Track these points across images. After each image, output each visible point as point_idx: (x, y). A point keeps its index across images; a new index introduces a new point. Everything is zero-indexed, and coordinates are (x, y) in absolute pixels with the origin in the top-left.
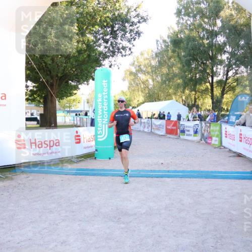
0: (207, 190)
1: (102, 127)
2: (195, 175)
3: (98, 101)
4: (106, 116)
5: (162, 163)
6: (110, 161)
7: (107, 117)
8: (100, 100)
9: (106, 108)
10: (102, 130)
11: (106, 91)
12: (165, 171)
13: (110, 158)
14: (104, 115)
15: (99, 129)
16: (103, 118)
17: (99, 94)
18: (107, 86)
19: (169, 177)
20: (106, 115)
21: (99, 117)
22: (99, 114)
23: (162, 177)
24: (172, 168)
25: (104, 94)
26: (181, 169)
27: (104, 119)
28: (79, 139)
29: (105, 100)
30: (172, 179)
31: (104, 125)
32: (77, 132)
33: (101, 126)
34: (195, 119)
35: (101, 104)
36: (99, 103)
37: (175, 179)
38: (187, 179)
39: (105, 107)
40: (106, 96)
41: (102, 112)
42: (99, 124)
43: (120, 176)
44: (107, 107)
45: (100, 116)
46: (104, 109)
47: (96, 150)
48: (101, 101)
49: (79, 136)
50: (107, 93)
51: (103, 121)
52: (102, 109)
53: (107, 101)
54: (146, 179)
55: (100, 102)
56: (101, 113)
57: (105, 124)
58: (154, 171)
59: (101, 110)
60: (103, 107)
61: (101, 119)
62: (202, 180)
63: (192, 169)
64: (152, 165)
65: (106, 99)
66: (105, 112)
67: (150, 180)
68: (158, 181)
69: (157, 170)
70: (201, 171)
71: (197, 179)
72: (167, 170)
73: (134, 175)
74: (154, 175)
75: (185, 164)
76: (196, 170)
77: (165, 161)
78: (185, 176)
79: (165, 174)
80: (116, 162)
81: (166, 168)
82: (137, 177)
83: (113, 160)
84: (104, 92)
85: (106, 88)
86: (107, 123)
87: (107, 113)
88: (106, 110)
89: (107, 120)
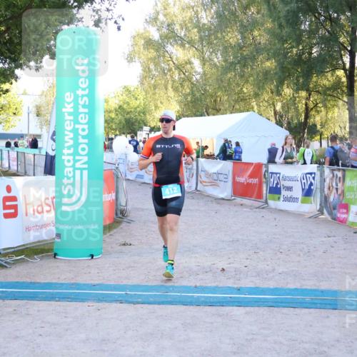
0: (338, 341)
1: (74, 176)
2: (308, 299)
3: (64, 110)
4: (83, 149)
5: (223, 270)
6: (92, 262)
7: (86, 152)
8: (68, 109)
9: (83, 130)
10: (73, 185)
11: (84, 86)
12: (230, 290)
13: (92, 256)
14: (80, 147)
15: (65, 181)
16: (76, 153)
17: (68, 94)
19: (240, 303)
20: (85, 146)
21: (66, 151)
22: (66, 145)
23: (222, 303)
24: (247, 283)
25: (80, 92)
26: (272, 285)
27: (77, 158)
28: (15, 207)
29: (81, 110)
30: (248, 309)
31: (78, 173)
32: (9, 189)
33: (70, 175)
35: (72, 118)
36: (67, 117)
37: (256, 309)
38: (285, 310)
39: (80, 127)
40: (86, 99)
41: (75, 139)
42: (66, 169)
43: (116, 301)
44: (86, 127)
45: (69, 148)
46: (80, 132)
47: (58, 235)
48: (72, 110)
49: (14, 199)
50: (87, 92)
51: (75, 161)
52: (75, 131)
53: (86, 110)
54: (182, 308)
55: (70, 114)
56: (71, 142)
57: (82, 170)
58: (204, 289)
59: (71, 135)
60: (77, 126)
61: (71, 158)
62: (323, 312)
63: (297, 285)
64: (198, 274)
65: (84, 106)
66: (81, 140)
67: (192, 310)
68: (214, 315)
69: (209, 285)
70: (322, 292)
71: (312, 310)
72: (236, 286)
73: (151, 299)
74: (203, 299)
75: (280, 271)
76: (309, 288)
77: (230, 264)
78: (282, 302)
79: (230, 297)
80: (108, 265)
81: (232, 281)
82: (159, 303)
83: (99, 260)
84: (80, 89)
85: (86, 78)
86: (86, 166)
87: (86, 141)
88: (85, 133)
89: (86, 159)
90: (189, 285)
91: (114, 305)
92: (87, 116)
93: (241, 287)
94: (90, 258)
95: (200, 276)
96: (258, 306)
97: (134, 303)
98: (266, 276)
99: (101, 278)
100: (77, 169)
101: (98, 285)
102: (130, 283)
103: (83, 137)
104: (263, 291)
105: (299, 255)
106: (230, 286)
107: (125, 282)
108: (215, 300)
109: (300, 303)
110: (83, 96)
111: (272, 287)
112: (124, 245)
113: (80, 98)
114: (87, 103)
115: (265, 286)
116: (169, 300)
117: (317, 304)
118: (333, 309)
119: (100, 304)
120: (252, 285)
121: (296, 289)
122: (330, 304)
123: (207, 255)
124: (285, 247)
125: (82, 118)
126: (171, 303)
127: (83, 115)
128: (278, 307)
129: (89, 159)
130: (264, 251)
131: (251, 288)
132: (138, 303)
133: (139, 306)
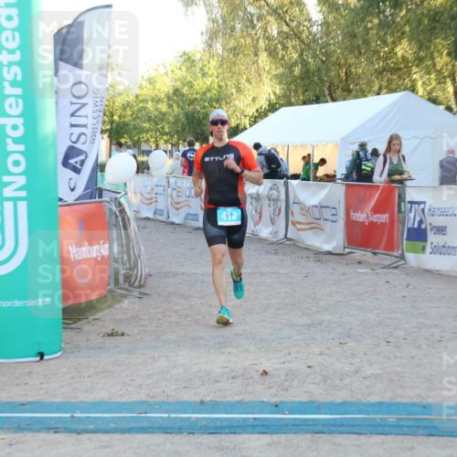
1: (2, 213)
2: (391, 419)
4: (17, 163)
5: (265, 373)
7: (21, 168)
9: (15, 127)
11: (12, 45)
13: (42, 355)
14: (11, 158)
18: (15, 23)
24: (297, 394)
25: (4, 58)
26: (340, 397)
27: (6, 179)
29: (9, 90)
30: (275, 437)
31: (9, 206)
34: (397, 177)
37: (291, 436)
38: (341, 439)
39: (9, 122)
40: (16, 69)
43: (49, 429)
44: (19, 121)
46: (9, 131)
50: (17, 57)
53: (19, 91)
54: (160, 438)
57: (15, 200)
58: (215, 406)
60: (3, 121)
62: (408, 441)
63: (387, 398)
64: (217, 382)
65: (14, 84)
66: (12, 147)
68: (209, 448)
69: (229, 399)
70: (424, 407)
71: (389, 437)
72: (274, 400)
73: (112, 425)
74: (204, 423)
75: (368, 373)
76: (404, 401)
77: (284, 363)
78: (342, 425)
79: (255, 419)
80: (65, 370)
81: (273, 391)
82: (123, 431)
83: (53, 362)
84: (4, 52)
85: (13, 30)
86: (23, 194)
87: (21, 148)
88: (19, 133)
89: (22, 180)
90: (193, 400)
91: (42, 435)
92: (20, 101)
93: (282, 402)
94: (38, 358)
95: (219, 386)
96: (296, 433)
97: (79, 432)
98: (338, 382)
99: (41, 392)
100: (8, 199)
101: (29, 403)
102: (90, 398)
103: (16, 141)
104: (319, 408)
105: (419, 347)
106: (265, 400)
107: (82, 397)
108: (225, 424)
109: (375, 426)
110: (10, 64)
111: (339, 400)
112: (111, 335)
113: (5, 69)
114: (19, 78)
115: (329, 399)
116: (145, 424)
117: (403, 426)
118: (428, 435)
119: (18, 436)
120: (304, 398)
121: (380, 403)
122: (425, 427)
123: (252, 348)
124: (401, 333)
125: (10, 106)
126: (144, 430)
127: (12, 100)
128: (330, 433)
129: (27, 181)
130: (357, 341)
131: (299, 402)
132: (86, 431)
133: (86, 436)
